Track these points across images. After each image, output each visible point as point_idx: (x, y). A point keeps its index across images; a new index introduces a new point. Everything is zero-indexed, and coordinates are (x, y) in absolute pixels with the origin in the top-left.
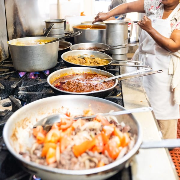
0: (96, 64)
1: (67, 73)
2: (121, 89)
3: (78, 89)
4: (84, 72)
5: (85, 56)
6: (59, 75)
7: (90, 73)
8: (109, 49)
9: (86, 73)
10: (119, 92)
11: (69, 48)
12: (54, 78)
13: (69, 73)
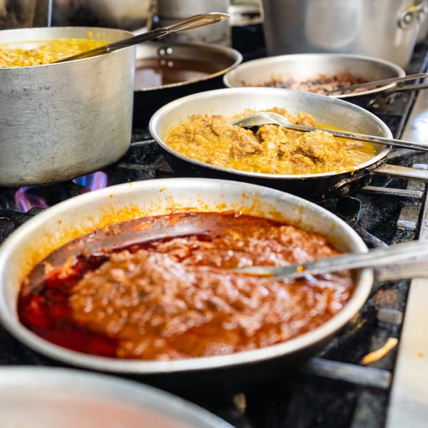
0: (307, 160)
1: (140, 206)
2: (400, 314)
3: (136, 316)
4: (224, 206)
5: (266, 120)
6: (90, 219)
7: (254, 213)
8: (393, 85)
9: (236, 209)
10: (383, 334)
11: (222, 76)
12: (58, 236)
13: (148, 206)
